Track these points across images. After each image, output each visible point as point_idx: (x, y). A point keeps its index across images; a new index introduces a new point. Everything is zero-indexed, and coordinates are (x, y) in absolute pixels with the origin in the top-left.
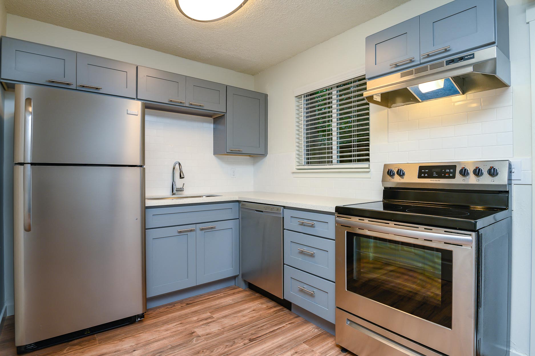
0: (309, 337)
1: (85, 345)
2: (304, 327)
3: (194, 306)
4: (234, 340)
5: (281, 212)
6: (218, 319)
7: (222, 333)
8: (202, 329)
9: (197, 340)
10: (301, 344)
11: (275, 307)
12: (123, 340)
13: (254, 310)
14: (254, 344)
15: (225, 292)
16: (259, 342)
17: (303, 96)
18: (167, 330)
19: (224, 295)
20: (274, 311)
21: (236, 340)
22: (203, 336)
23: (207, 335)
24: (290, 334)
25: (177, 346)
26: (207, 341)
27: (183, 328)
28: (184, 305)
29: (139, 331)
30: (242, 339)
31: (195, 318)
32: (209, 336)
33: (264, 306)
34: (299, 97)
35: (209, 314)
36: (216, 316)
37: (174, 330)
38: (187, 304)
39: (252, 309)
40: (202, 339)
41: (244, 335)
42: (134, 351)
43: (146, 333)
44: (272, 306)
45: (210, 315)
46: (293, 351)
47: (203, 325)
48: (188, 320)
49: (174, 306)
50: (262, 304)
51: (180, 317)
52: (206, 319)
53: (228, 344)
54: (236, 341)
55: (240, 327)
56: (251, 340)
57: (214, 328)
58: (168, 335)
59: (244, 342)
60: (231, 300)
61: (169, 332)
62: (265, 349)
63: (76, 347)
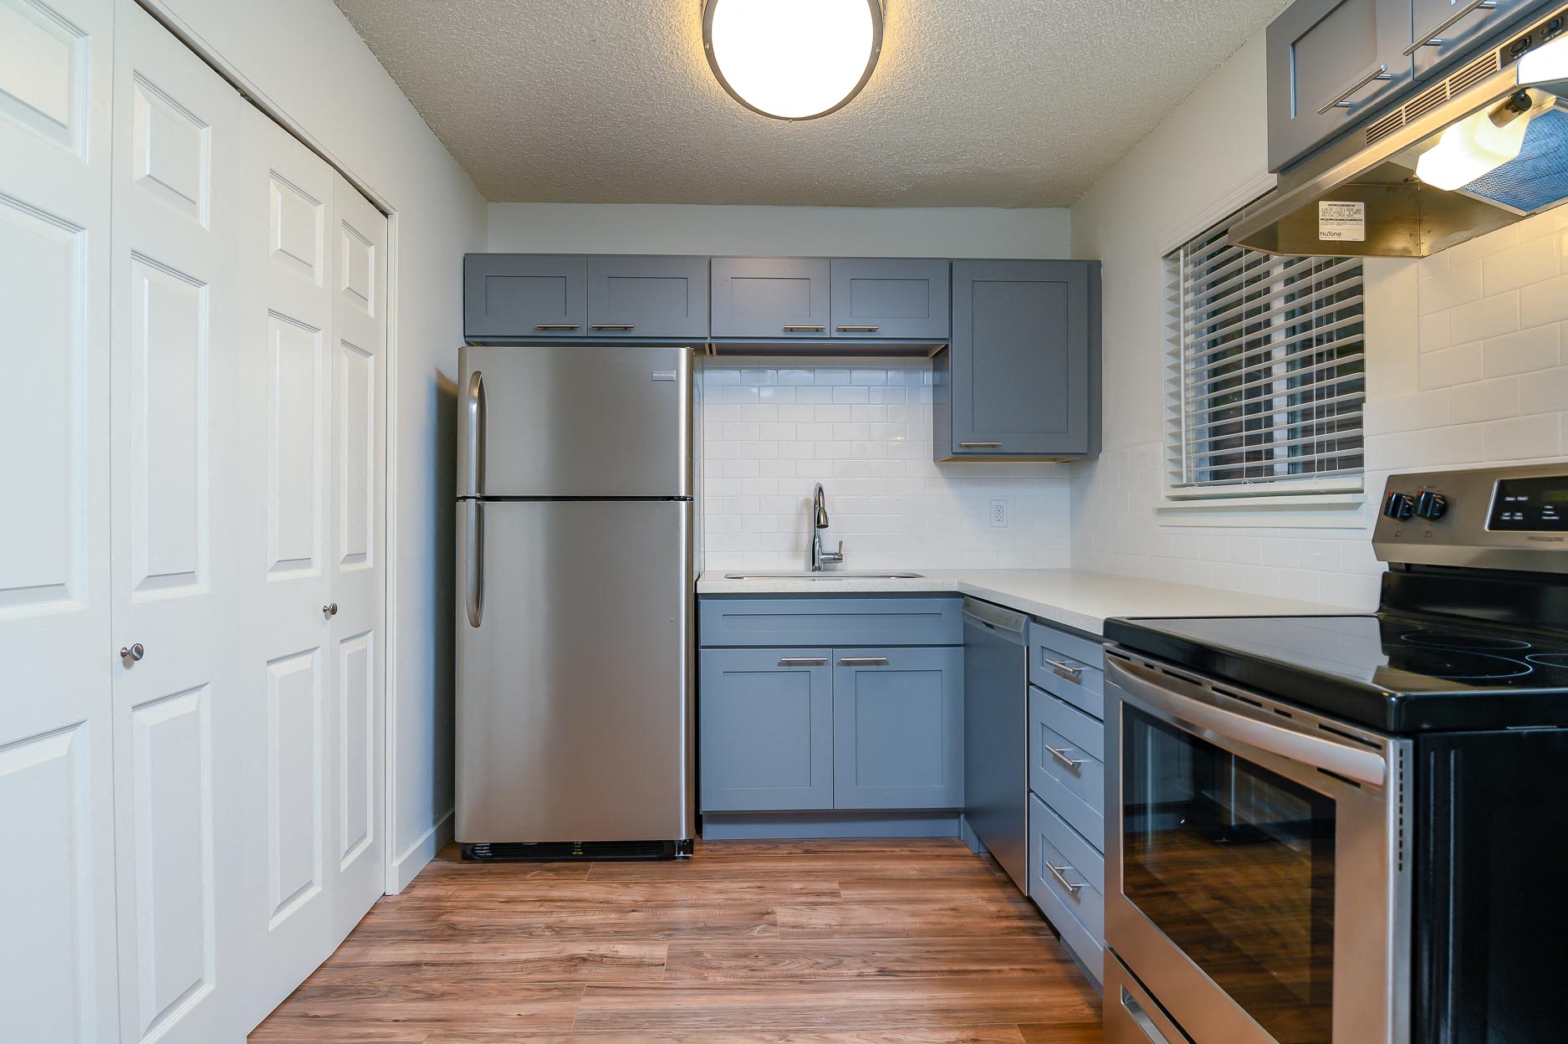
0: (1050, 1018)
1: (566, 874)
2: (1062, 992)
3: (817, 859)
4: (842, 958)
5: (1022, 631)
6: (847, 902)
7: (830, 935)
8: (793, 911)
9: (764, 930)
10: (1012, 1027)
11: (1022, 918)
12: (631, 885)
13: (953, 909)
14: (884, 983)
15: (922, 847)
16: (899, 983)
17: (1182, 252)
18: (720, 892)
19: (911, 853)
20: (1008, 928)
21: (848, 959)
22: (783, 927)
23: (793, 927)
24: (999, 994)
25: (716, 928)
26: (784, 939)
27: (757, 897)
28: (797, 851)
29: (668, 878)
30: (865, 962)
31: (797, 886)
32: (796, 930)
33: (993, 908)
34: (1171, 255)
35: (835, 886)
36: (847, 894)
37: (735, 896)
38: (807, 851)
39: (951, 905)
40: (777, 932)
41: (879, 955)
42: (633, 911)
43: (678, 885)
44: (1014, 914)
45: (838, 888)
46: (970, 1034)
47: (802, 904)
48: (782, 885)
49: (776, 847)
50: (991, 900)
51: (767, 874)
52: (818, 895)
53: (821, 961)
54: (845, 962)
55: (884, 935)
56: (882, 972)
57: (821, 918)
58: (715, 902)
59: (862, 971)
60: (915, 869)
61: (723, 896)
62: (900, 1002)
63: (551, 874)
